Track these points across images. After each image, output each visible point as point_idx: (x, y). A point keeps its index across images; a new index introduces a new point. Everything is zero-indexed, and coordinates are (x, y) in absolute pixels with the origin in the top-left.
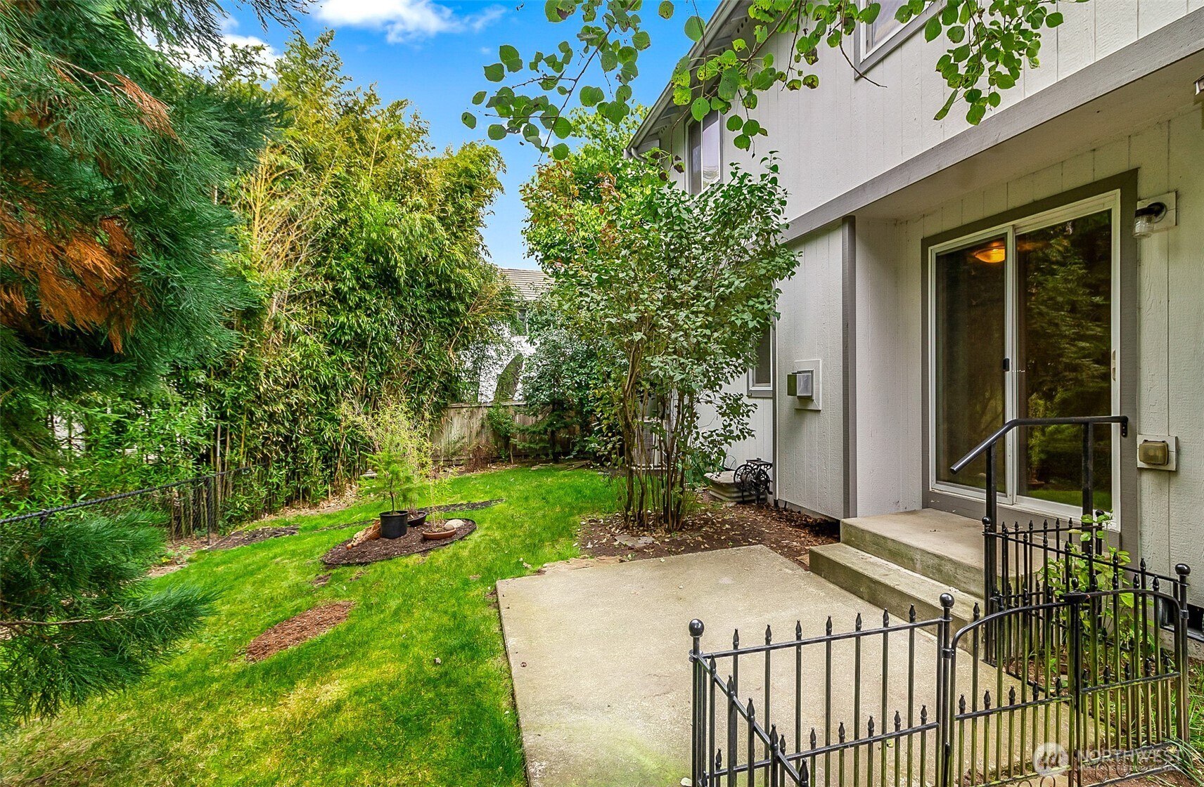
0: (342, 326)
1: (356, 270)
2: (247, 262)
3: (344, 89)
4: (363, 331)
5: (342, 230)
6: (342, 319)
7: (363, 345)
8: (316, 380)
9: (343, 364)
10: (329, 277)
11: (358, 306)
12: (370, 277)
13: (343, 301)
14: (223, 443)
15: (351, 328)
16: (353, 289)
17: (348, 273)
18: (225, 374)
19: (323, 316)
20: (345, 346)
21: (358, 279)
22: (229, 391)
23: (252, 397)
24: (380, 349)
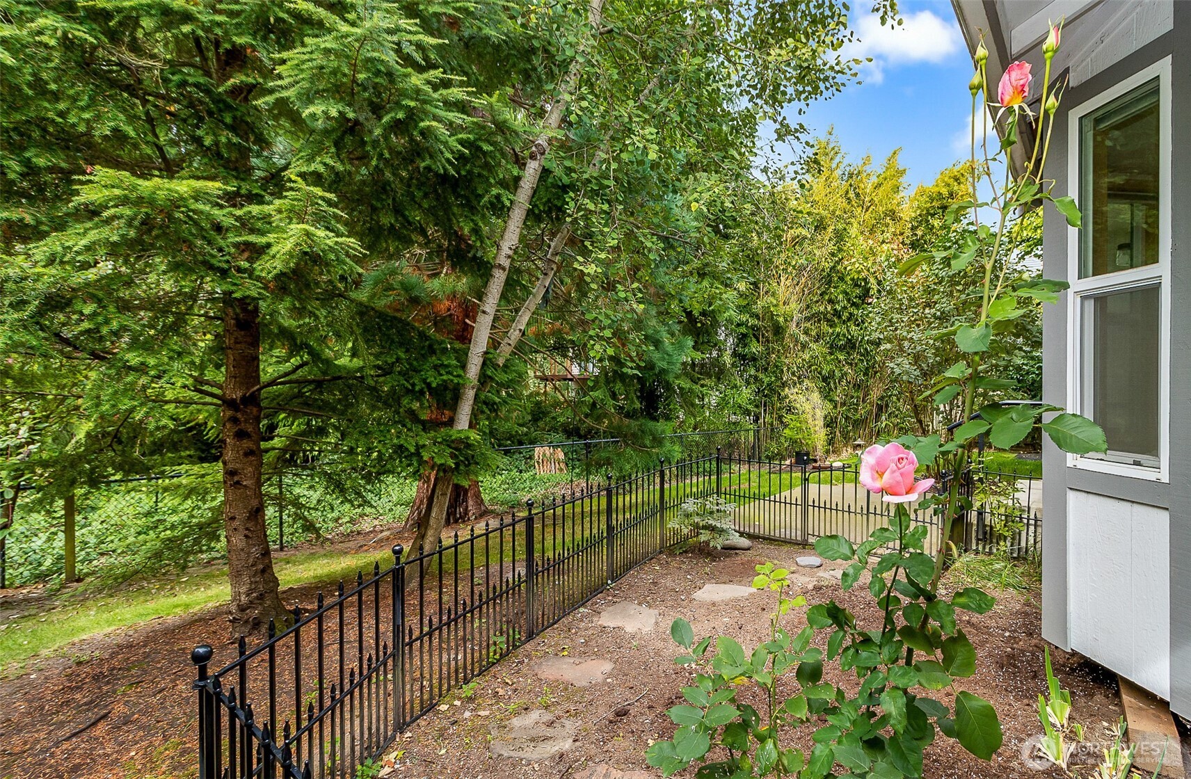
0: (838, 335)
1: (847, 294)
2: (775, 302)
3: (846, 162)
4: (853, 337)
5: (839, 267)
6: (838, 330)
7: (853, 347)
8: (820, 373)
9: (840, 362)
10: (830, 301)
11: (849, 319)
12: (856, 297)
13: (839, 317)
14: (765, 410)
15: (844, 335)
16: (845, 308)
17: (841, 297)
18: (766, 369)
19: (825, 328)
20: (842, 349)
21: (849, 300)
22: (766, 380)
23: (779, 383)
24: (866, 349)
